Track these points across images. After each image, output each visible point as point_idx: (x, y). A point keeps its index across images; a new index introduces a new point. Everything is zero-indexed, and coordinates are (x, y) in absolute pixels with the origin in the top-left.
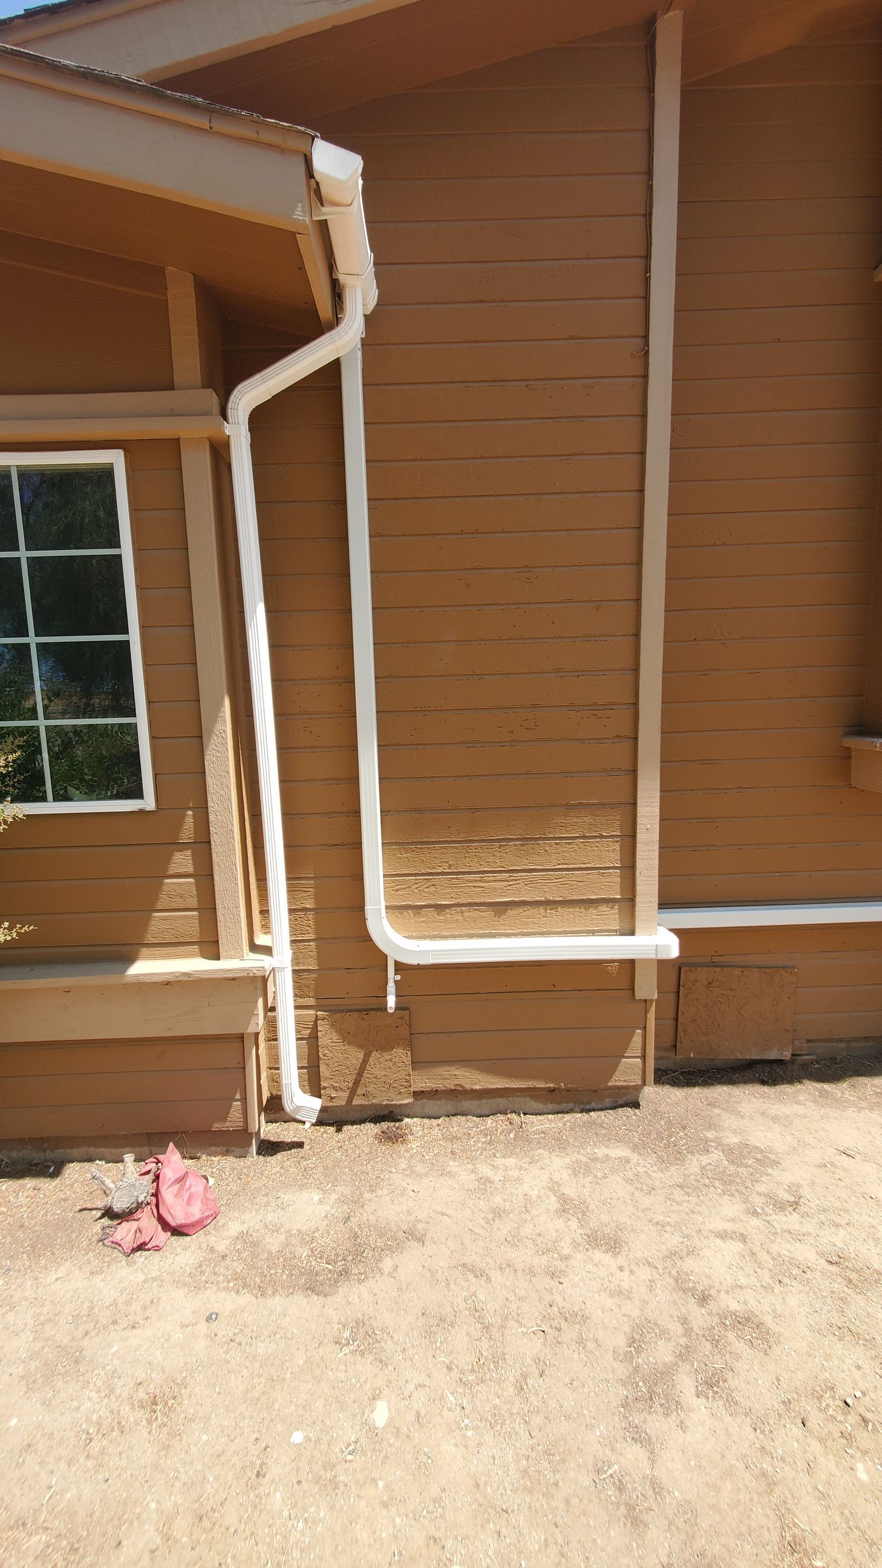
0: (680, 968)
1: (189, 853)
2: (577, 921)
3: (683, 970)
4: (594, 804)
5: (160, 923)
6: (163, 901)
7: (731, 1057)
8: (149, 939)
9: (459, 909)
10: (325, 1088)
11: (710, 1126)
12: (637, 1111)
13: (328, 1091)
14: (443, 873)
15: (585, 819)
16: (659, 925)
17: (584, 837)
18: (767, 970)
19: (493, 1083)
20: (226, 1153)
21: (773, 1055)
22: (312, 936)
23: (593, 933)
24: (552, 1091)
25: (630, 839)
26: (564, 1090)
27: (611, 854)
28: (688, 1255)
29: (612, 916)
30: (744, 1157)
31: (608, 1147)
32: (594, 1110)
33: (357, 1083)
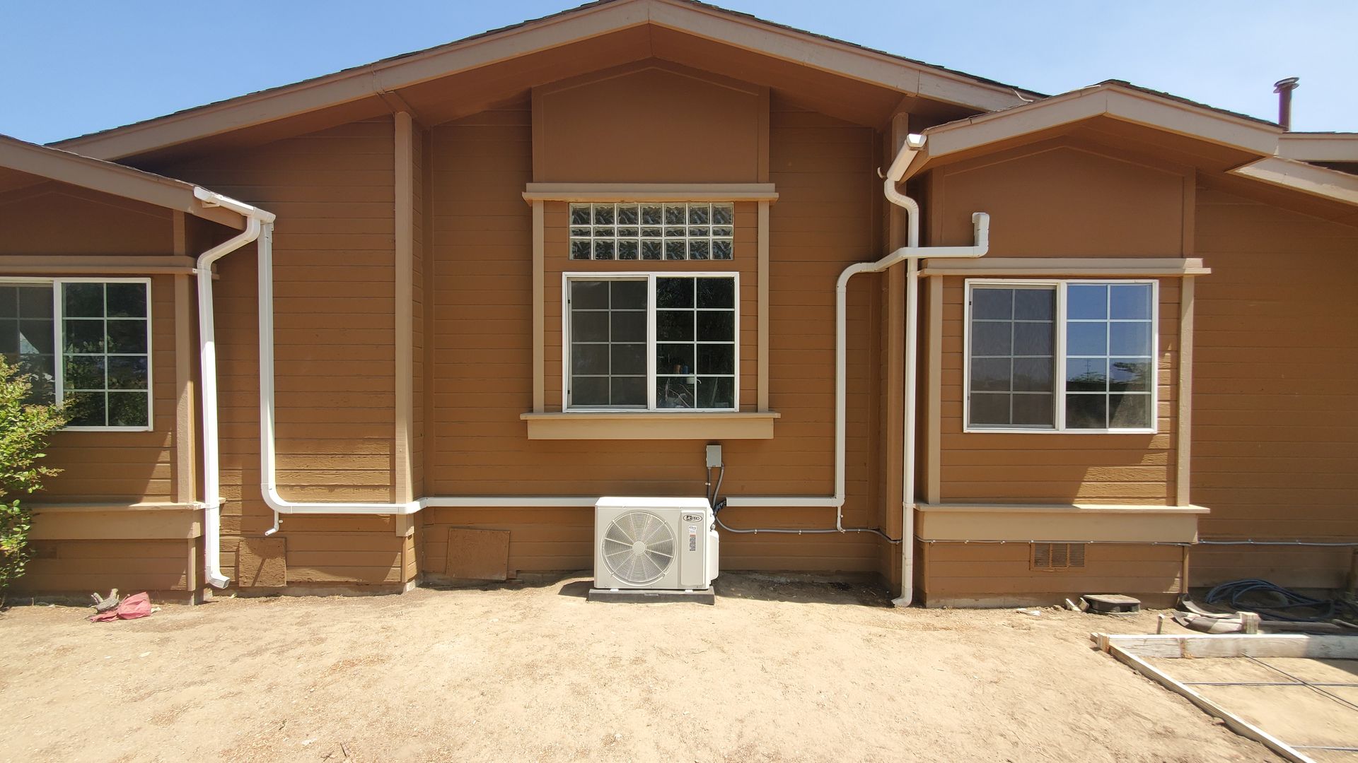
1: (168, 452)
2: (369, 496)
3: (450, 530)
4: (377, 438)
5: (153, 484)
6: (155, 474)
8: (147, 492)
9: (311, 488)
10: (241, 577)
12: (400, 597)
13: (242, 579)
14: (304, 470)
15: (372, 445)
17: (372, 454)
18: (493, 532)
19: (327, 578)
20: (178, 603)
21: (497, 577)
22: (240, 499)
23: (377, 502)
24: (357, 584)
25: (392, 456)
26: (364, 584)
27: (385, 463)
29: (386, 493)
32: (379, 595)
33: (257, 575)
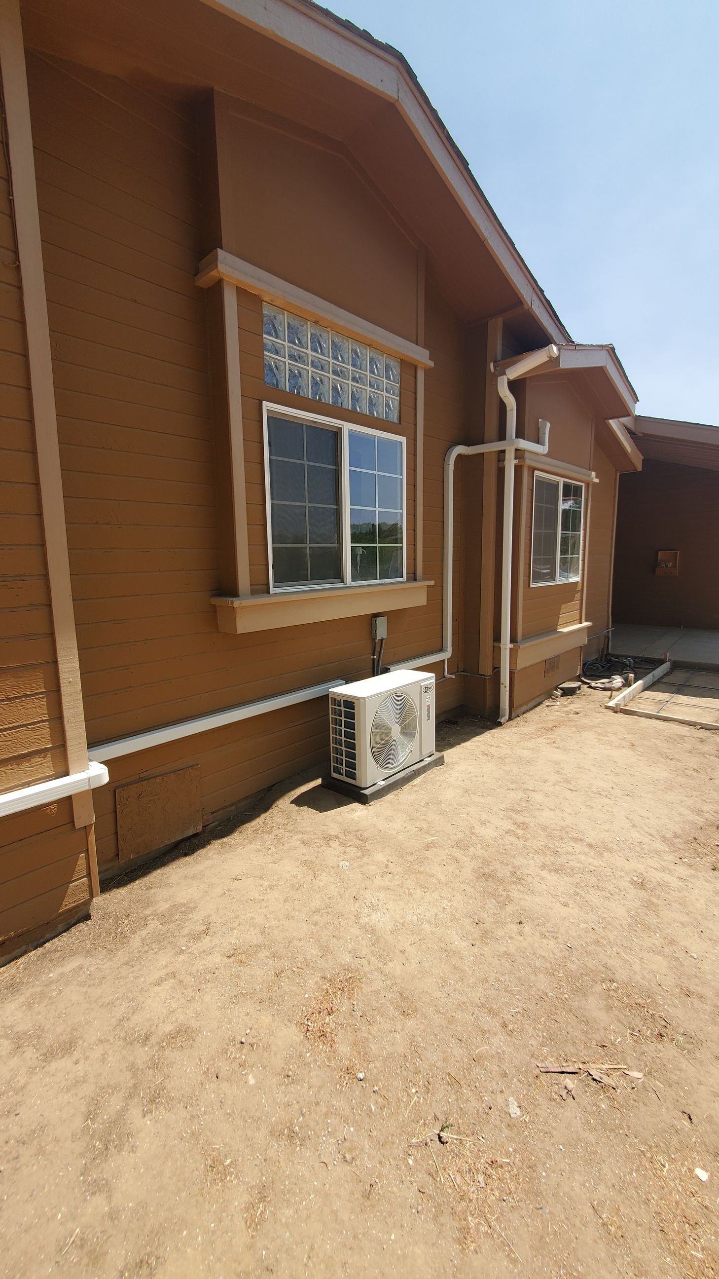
0: (115, 791)
2: (10, 778)
3: (117, 792)
4: (15, 668)
7: (162, 845)
11: (148, 904)
12: (89, 922)
15: (7, 682)
16: (90, 760)
17: (8, 699)
18: (179, 772)
21: (191, 832)
24: (2, 944)
25: (55, 693)
26: (15, 937)
27: (39, 710)
28: (133, 1013)
29: (45, 764)
30: (173, 915)
31: (62, 966)
32: (48, 941)
